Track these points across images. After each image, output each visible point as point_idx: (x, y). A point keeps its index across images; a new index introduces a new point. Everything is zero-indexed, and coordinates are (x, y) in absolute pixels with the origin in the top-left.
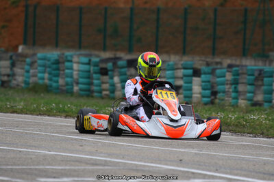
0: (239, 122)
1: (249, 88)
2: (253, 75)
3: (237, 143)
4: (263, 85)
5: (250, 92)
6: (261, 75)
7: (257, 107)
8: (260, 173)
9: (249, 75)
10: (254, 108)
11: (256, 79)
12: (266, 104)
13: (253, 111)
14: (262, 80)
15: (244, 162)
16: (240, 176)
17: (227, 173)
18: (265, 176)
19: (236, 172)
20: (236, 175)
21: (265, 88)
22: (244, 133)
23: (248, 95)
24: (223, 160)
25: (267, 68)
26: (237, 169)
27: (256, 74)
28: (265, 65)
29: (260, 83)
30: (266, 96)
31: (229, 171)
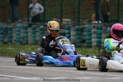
0: (3, 51)
1: (1, 36)
2: (3, 30)
3: (5, 61)
4: (8, 34)
5: (2, 38)
6: (7, 30)
7: (6, 44)
8: (23, 74)
9: (1, 30)
10: (4, 45)
11: (5, 32)
12: (9, 43)
13: (4, 46)
14: (7, 32)
15: (14, 69)
16: (15, 76)
17: (8, 75)
18: (26, 75)
19: (12, 74)
20: (13, 75)
21: (8, 35)
22: (6, 56)
23: (1, 39)
24: (4, 68)
25: (9, 26)
26: (12, 73)
27: (4, 29)
28: (8, 25)
29: (6, 33)
30: (9, 39)
31: (9, 74)
